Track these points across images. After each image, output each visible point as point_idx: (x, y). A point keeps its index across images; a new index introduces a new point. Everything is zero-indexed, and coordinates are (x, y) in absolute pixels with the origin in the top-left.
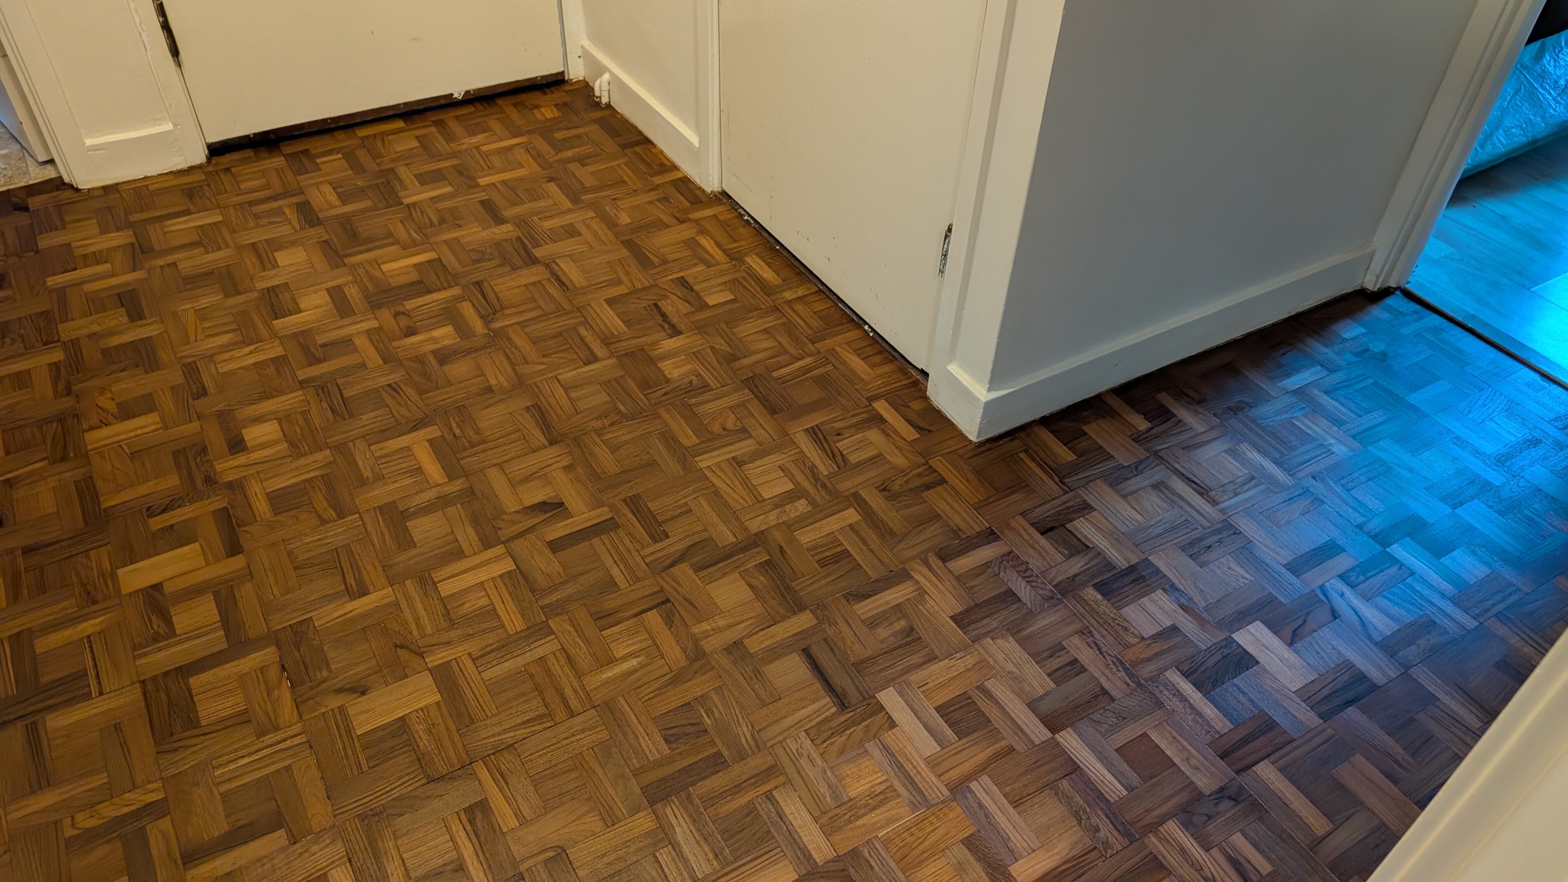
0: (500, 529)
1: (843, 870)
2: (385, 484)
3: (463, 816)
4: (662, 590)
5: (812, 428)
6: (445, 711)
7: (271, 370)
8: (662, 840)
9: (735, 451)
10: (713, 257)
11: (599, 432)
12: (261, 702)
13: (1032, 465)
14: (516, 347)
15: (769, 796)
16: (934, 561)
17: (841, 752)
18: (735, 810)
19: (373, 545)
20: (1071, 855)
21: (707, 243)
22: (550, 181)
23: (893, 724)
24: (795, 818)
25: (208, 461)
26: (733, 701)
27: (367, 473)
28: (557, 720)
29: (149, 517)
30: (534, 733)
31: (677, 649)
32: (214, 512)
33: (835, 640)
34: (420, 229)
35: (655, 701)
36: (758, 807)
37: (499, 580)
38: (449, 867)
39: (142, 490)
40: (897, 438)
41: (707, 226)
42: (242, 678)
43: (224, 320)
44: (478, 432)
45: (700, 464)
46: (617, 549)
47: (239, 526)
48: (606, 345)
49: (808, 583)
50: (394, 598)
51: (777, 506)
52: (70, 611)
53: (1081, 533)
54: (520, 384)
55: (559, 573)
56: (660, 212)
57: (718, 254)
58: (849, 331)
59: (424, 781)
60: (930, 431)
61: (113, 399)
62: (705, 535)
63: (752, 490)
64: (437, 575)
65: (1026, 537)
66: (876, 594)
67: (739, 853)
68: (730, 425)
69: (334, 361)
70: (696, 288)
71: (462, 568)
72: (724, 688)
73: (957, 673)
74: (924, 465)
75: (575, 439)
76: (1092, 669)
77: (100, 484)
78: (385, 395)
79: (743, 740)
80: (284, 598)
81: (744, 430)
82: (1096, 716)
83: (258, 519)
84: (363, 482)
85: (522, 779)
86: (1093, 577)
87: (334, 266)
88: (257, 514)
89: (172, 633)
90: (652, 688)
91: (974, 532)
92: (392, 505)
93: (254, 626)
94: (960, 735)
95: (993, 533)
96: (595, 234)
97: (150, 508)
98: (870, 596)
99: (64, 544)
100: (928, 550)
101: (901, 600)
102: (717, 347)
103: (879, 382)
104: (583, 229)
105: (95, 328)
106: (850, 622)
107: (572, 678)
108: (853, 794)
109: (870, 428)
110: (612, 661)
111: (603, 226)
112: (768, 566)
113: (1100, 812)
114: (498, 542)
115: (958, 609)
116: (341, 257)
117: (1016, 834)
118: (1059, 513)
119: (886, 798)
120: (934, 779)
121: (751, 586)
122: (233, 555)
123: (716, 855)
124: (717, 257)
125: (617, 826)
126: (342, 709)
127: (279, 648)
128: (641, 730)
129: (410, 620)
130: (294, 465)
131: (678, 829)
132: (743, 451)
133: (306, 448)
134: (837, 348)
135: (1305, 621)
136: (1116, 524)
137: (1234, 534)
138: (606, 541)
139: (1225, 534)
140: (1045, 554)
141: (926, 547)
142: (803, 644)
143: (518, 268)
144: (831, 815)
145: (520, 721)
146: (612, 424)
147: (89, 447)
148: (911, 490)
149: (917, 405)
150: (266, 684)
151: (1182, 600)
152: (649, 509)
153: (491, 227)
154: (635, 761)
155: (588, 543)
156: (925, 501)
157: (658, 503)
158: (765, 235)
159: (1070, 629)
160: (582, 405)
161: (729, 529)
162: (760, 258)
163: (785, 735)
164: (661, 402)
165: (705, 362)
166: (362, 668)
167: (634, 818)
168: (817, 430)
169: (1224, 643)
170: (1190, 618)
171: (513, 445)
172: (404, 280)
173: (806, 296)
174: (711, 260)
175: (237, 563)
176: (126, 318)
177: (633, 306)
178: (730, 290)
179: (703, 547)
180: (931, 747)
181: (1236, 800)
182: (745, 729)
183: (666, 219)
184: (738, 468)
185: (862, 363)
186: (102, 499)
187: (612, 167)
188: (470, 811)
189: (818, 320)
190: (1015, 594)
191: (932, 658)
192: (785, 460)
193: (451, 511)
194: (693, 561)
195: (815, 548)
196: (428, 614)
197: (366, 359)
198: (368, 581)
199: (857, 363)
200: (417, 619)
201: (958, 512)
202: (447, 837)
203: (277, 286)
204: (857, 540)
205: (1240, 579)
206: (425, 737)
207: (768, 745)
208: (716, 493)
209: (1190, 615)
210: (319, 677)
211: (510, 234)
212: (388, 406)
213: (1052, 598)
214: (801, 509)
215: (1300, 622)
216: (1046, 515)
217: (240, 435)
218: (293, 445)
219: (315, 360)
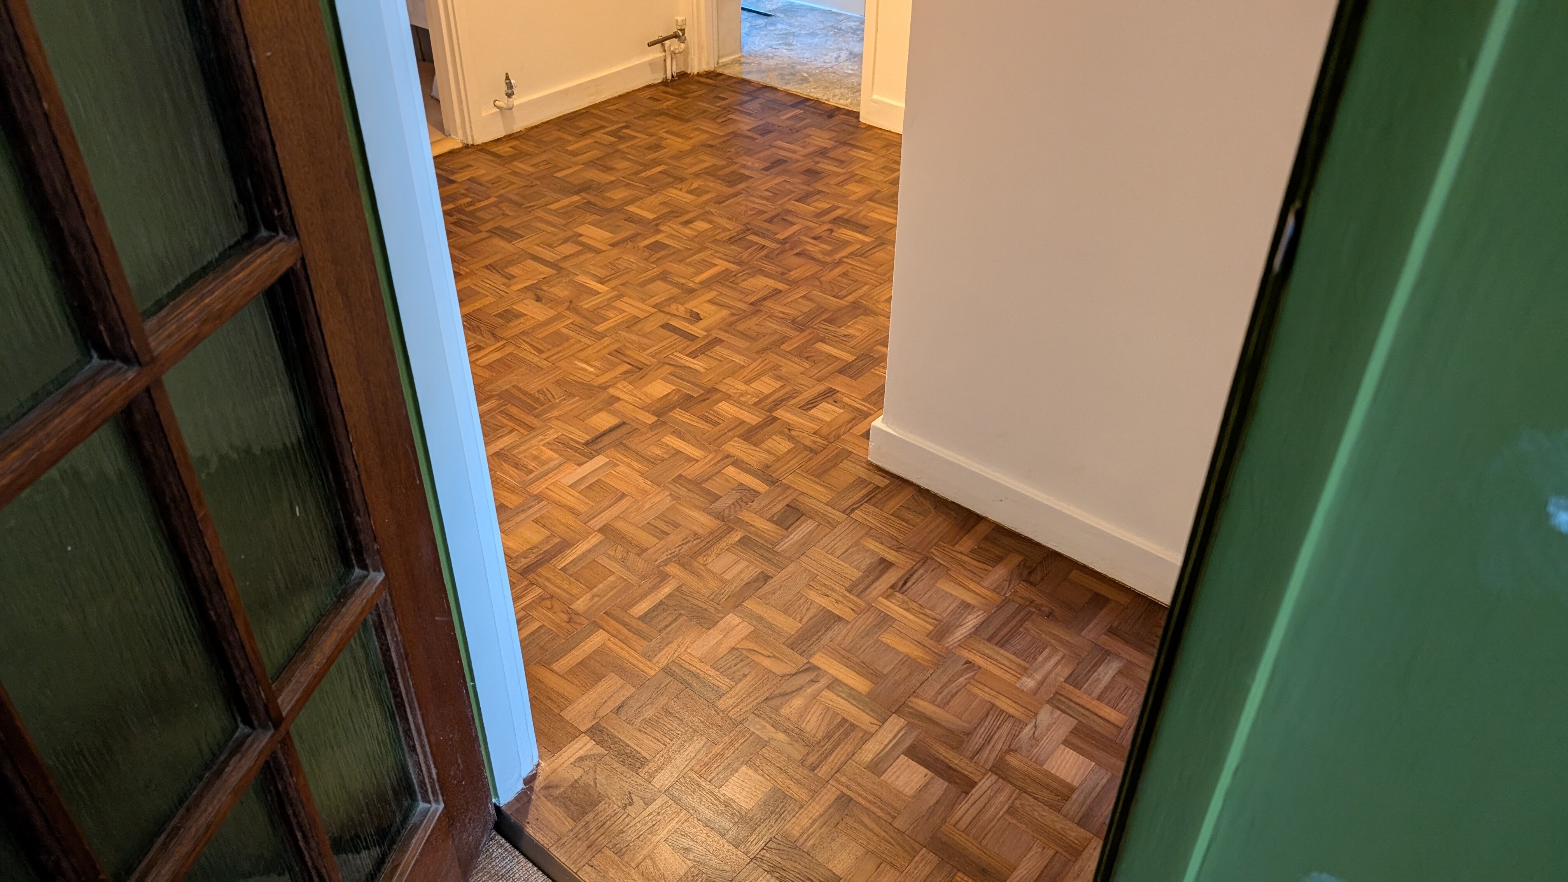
0: (670, 306)
2: (684, 267)
4: (650, 366)
5: (835, 390)
6: (535, 324)
7: (751, 213)
11: (771, 317)
12: (523, 279)
16: (731, 460)
19: (637, 277)
25: (671, 220)
27: (689, 260)
29: (624, 219)
31: (605, 380)
32: (637, 232)
33: (638, 433)
37: (631, 316)
39: (642, 212)
40: (849, 426)
42: (536, 271)
44: (745, 281)
45: (767, 356)
47: (631, 241)
49: (682, 414)
50: (603, 291)
51: (745, 391)
52: (557, 223)
53: (801, 524)
54: (796, 282)
55: (644, 331)
63: (755, 378)
64: (625, 299)
66: (686, 442)
69: (772, 226)
71: (634, 304)
74: (828, 442)
75: (760, 310)
77: (639, 202)
78: (755, 247)
79: (549, 415)
80: (588, 265)
83: (639, 244)
84: (681, 261)
88: (642, 242)
89: (554, 247)
92: (670, 273)
93: (566, 264)
95: (775, 482)
98: (683, 440)
99: (597, 208)
101: (687, 453)
106: (656, 436)
110: (588, 362)
112: (689, 398)
114: (658, 308)
121: (668, 395)
122: (611, 245)
126: (526, 299)
127: (556, 273)
130: (683, 241)
133: (697, 239)
138: (676, 340)
140: (766, 509)
142: (629, 422)
146: (782, 319)
147: (662, 192)
150: (533, 277)
152: (714, 347)
155: (673, 334)
157: (721, 349)
161: (713, 378)
164: (816, 329)
166: (553, 297)
168: (834, 392)
171: (741, 293)
175: (606, 248)
176: (763, 168)
179: (691, 372)
180: (569, 481)
182: (556, 414)
186: (630, 206)
193: (675, 290)
194: (678, 371)
195: (715, 411)
197: (781, 233)
198: (611, 282)
200: (591, 302)
203: (825, 192)
204: (733, 426)
207: (548, 424)
212: (746, 251)
214: (749, 400)
217: (694, 222)
218: (696, 236)
219: (770, 221)
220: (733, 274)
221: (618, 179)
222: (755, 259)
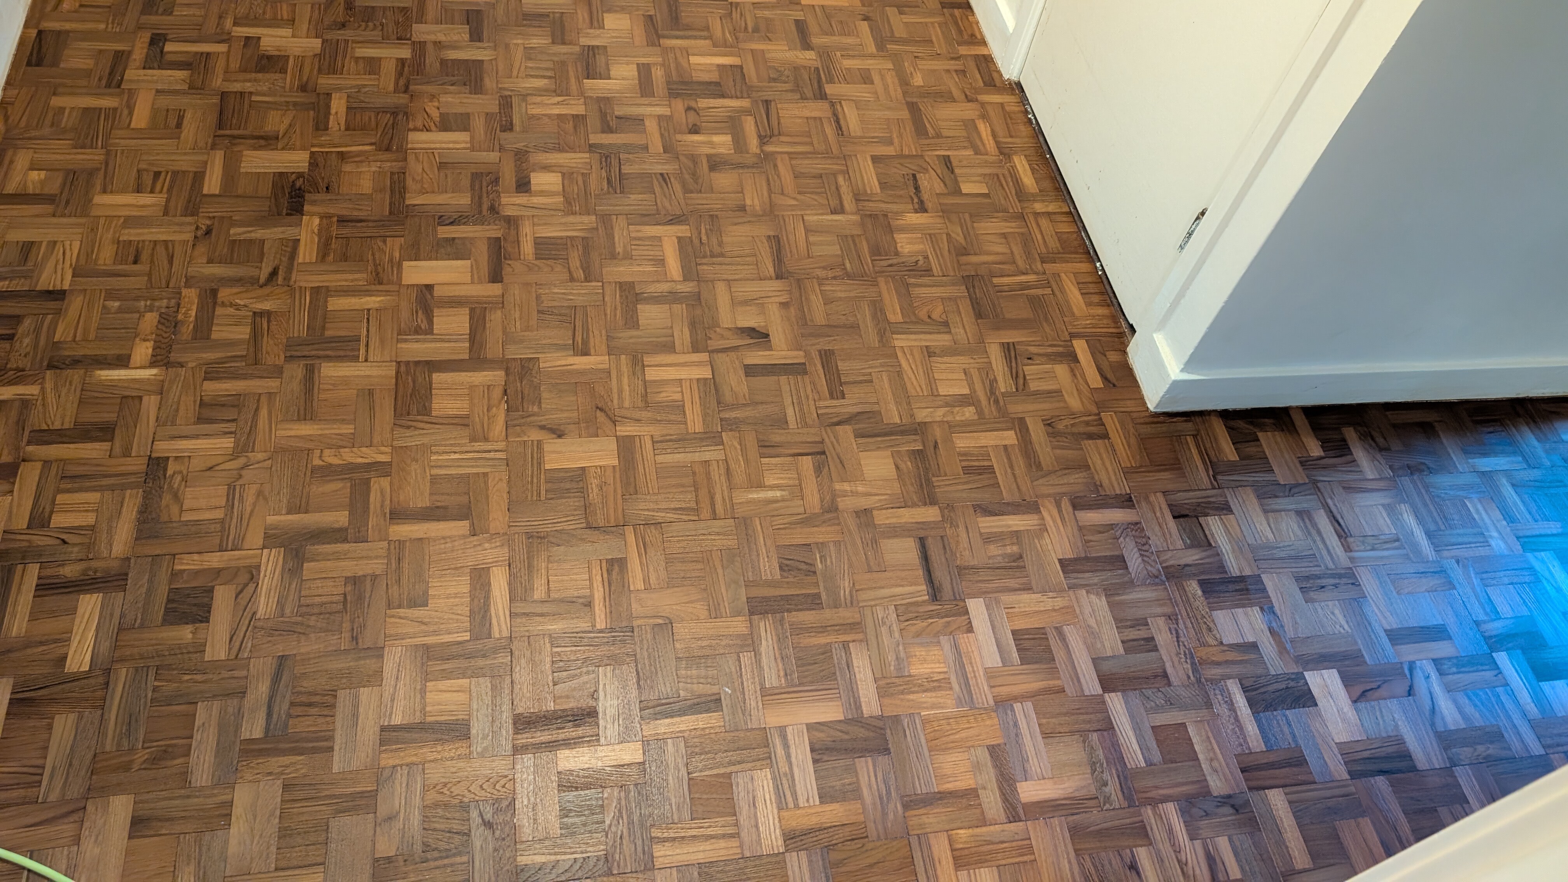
0: (710, 339)
1: (881, 729)
2: (631, 264)
3: (604, 564)
4: (822, 442)
5: (1008, 343)
6: (618, 475)
7: (569, 126)
8: (748, 645)
9: (930, 340)
10: (984, 145)
11: (821, 281)
12: (481, 413)
13: (1194, 451)
14: (779, 176)
15: (845, 646)
16: (1066, 504)
17: (918, 635)
18: (815, 646)
19: (606, 315)
20: (1072, 795)
21: (984, 129)
22: (864, 20)
23: (970, 629)
24: (860, 672)
25: (497, 191)
26: (846, 557)
27: (619, 249)
28: (702, 517)
29: (439, 224)
30: (680, 521)
31: (817, 497)
32: (489, 238)
33: (951, 540)
34: (734, 31)
35: (783, 532)
36: (834, 650)
37: (695, 382)
38: (581, 600)
39: (440, 199)
40: (1081, 381)
41: (992, 113)
42: (472, 388)
43: (543, 65)
44: (721, 244)
45: (896, 342)
46: (798, 391)
47: (505, 258)
48: (856, 200)
49: (947, 483)
50: (607, 366)
51: (947, 405)
52: (361, 283)
53: (1210, 530)
54: (771, 212)
55: (744, 395)
56: (952, 84)
57: (990, 144)
58: (1080, 262)
59: (584, 525)
60: (1114, 385)
61: (438, 108)
62: (876, 408)
63: (931, 382)
64: (648, 360)
65: (1158, 514)
66: (1002, 515)
67: (805, 680)
68: (935, 315)
69: (623, 135)
70: (957, 171)
71: (669, 362)
72: (842, 544)
73: (1042, 609)
74: (1095, 415)
75: (798, 280)
76: (1163, 651)
77: (409, 182)
78: (655, 182)
79: (842, 592)
80: (523, 333)
81: (946, 324)
82: (1148, 693)
83: (522, 257)
84: (613, 256)
85: (659, 554)
86: (1202, 573)
87: (651, 43)
88: (522, 253)
89: (431, 331)
90: (785, 521)
91: (1113, 493)
92: (632, 285)
93: (493, 349)
94: (1024, 661)
95: (1130, 499)
96: (886, 88)
97: (442, 216)
98: (996, 515)
99: (370, 224)
100: (1064, 494)
101: (1022, 528)
102: (953, 235)
103: (1088, 322)
104: (876, 78)
105: (441, 37)
106: (970, 530)
107: (725, 488)
108: (913, 672)
109: (1061, 362)
110: (761, 486)
111: (896, 81)
112: (918, 455)
113: (1114, 772)
114: (705, 350)
115: (1069, 555)
116: (659, 37)
117: (1035, 760)
118: (1199, 504)
119: (939, 687)
120: (986, 688)
121: (897, 467)
122: (493, 282)
123: (786, 675)
124: (988, 146)
125: (718, 620)
126: (539, 442)
127: (507, 375)
128: (764, 551)
129: (615, 390)
130: (563, 220)
131: (764, 642)
132: (938, 344)
133: (578, 208)
134: (1063, 275)
135: (1379, 687)
136: (1245, 534)
137: (1353, 584)
138: (792, 382)
139: (1344, 580)
140: (1168, 536)
141: (1064, 489)
142: (922, 534)
143: (806, 99)
144: (889, 681)
145: (672, 506)
146: (834, 278)
147: (410, 146)
148: (1073, 434)
149: (1113, 357)
150: (489, 400)
151: (1274, 624)
152: (837, 366)
153: (796, 49)
154: (750, 574)
155: (776, 378)
156: (1082, 449)
157: (846, 364)
158: (1041, 139)
159: (1159, 610)
160: (816, 251)
161: (898, 409)
162: (1028, 161)
163: (877, 602)
164: (883, 272)
165: (936, 247)
166: (565, 415)
167: (733, 619)
168: (1011, 347)
169: (1293, 677)
170: (1272, 642)
171: (746, 267)
172: (705, 77)
173: (1055, 213)
174: (981, 147)
175: (496, 289)
176: (468, 36)
177: (896, 170)
178: (987, 184)
179: (869, 418)
180: (993, 660)
181: (1237, 810)
182: (847, 584)
183: (956, 93)
184: (927, 358)
185: (1080, 297)
186: (407, 195)
187: (926, 23)
188: (611, 562)
189: (1057, 241)
190: (1125, 561)
191: (1027, 588)
192: (972, 365)
193: (677, 308)
194: (857, 426)
195: (965, 455)
196: (630, 391)
197: (650, 143)
198: (592, 344)
199: (1074, 296)
200: (620, 391)
201: (1107, 469)
202: (587, 576)
203: (598, 47)
204: (1005, 460)
205: (1338, 627)
206: (596, 490)
207: (861, 605)
208: (900, 374)
209: (1274, 640)
210: (530, 410)
211: (811, 62)
212: (655, 194)
213: (1157, 577)
214: (967, 415)
215: (1374, 685)
216: (1186, 501)
217: (528, 177)
218: (568, 201)
219: (607, 129)
220: (696, 241)
221: (312, 153)
222: (682, 202)
